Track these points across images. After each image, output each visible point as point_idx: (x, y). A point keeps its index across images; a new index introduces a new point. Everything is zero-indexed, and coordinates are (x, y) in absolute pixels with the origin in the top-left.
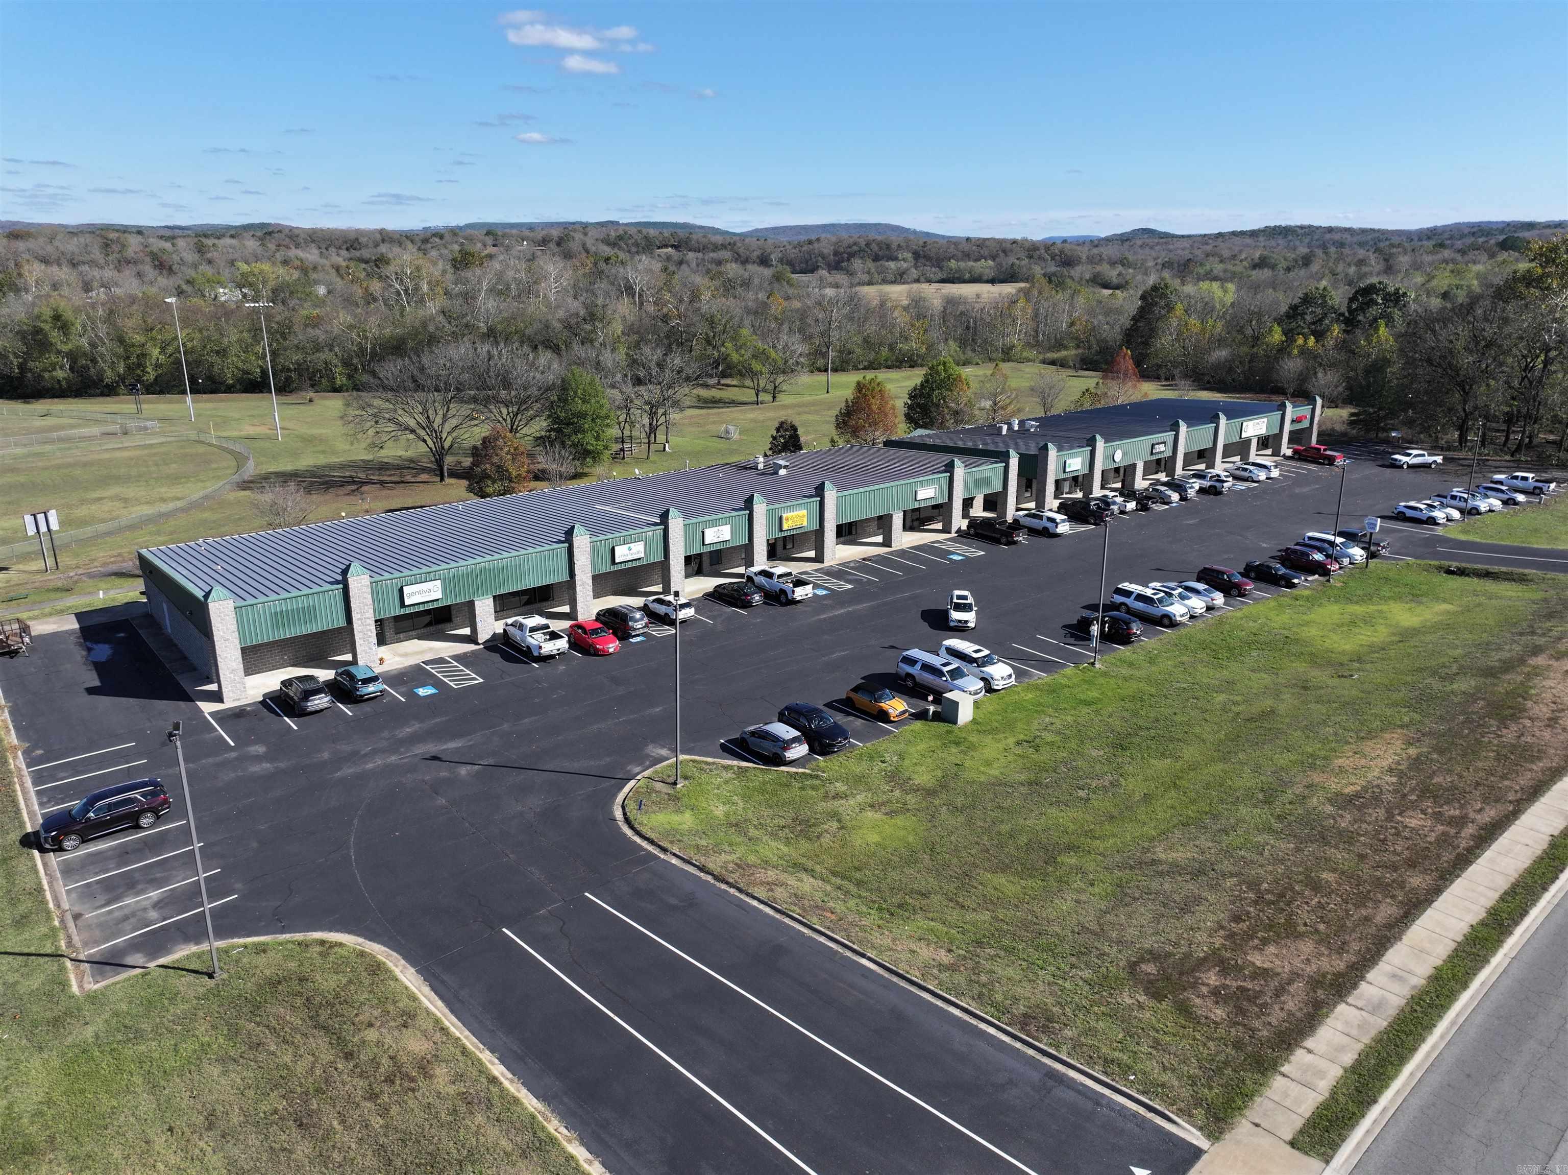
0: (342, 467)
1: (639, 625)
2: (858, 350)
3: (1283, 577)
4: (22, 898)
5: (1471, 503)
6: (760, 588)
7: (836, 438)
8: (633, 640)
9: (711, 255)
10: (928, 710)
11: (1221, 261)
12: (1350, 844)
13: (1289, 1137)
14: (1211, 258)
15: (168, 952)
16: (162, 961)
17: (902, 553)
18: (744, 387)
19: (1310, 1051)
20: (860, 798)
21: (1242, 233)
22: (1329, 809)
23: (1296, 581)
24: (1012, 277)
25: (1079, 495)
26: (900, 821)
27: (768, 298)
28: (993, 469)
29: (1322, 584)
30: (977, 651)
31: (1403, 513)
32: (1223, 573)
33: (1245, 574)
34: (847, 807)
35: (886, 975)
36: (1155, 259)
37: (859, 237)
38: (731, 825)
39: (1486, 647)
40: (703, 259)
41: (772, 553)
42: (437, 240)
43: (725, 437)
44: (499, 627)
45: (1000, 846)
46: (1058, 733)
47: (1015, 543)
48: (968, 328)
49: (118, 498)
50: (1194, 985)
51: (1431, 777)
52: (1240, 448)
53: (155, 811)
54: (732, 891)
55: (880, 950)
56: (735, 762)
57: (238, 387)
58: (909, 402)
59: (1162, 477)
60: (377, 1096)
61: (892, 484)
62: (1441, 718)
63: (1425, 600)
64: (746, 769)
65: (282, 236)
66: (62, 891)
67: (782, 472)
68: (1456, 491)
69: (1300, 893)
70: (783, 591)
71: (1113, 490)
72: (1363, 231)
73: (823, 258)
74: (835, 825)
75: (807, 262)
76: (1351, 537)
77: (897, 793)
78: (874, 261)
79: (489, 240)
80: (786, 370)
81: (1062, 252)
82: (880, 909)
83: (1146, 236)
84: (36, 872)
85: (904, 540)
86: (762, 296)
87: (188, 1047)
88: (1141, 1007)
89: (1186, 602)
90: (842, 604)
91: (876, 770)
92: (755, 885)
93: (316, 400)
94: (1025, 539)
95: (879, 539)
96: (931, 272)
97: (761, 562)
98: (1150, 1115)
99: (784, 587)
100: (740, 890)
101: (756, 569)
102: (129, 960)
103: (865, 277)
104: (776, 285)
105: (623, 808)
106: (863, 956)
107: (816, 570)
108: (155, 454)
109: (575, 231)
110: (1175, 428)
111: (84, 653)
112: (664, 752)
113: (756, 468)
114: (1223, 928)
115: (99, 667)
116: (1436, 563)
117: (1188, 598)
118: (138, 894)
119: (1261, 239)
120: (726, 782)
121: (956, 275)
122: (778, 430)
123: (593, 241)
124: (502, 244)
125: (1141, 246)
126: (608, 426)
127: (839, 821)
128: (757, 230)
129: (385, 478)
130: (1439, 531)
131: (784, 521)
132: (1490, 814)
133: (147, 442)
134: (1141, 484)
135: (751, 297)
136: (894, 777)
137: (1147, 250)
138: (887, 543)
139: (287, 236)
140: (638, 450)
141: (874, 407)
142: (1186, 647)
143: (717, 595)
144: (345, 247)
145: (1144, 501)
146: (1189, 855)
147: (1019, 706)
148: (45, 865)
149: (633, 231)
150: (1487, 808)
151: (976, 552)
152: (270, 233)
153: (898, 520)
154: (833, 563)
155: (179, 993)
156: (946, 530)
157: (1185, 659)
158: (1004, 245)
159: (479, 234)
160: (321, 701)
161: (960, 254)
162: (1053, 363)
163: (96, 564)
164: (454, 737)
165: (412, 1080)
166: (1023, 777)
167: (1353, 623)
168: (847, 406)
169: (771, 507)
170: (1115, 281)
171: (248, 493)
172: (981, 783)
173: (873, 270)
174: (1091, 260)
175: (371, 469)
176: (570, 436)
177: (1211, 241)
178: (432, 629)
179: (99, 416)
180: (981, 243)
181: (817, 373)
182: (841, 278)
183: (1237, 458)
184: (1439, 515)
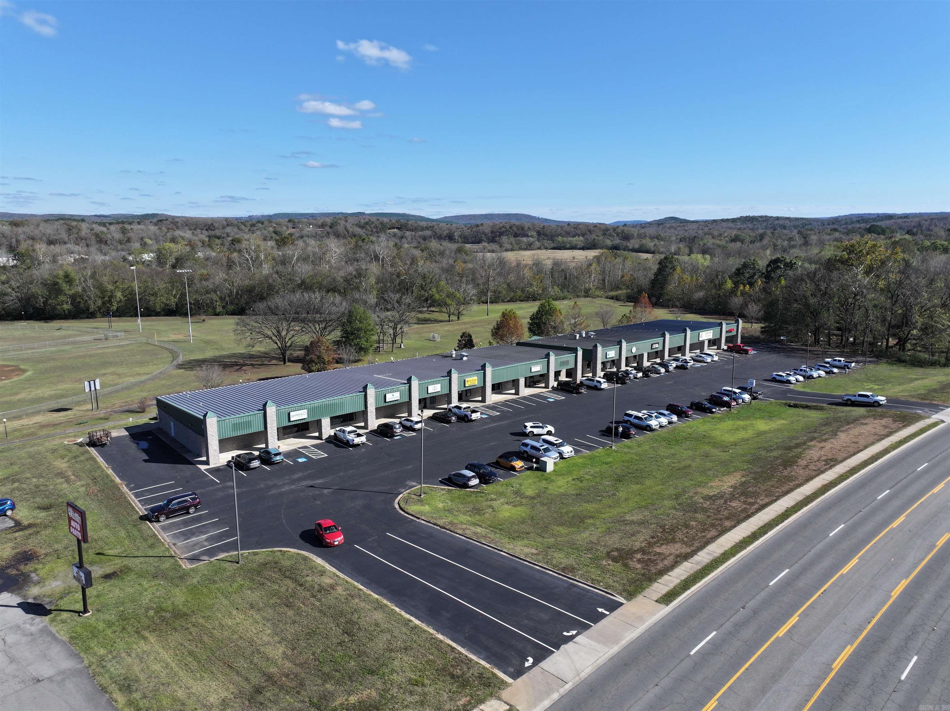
0: (229, 356)
1: (398, 431)
2: (504, 292)
3: (708, 408)
4: (149, 538)
5: (809, 373)
6: (455, 414)
7: (492, 341)
8: (396, 438)
9: (420, 233)
10: (533, 466)
11: (713, 238)
12: (706, 512)
13: (656, 599)
14: (707, 236)
15: (217, 556)
16: (216, 558)
17: (524, 398)
18: (442, 312)
19: (670, 576)
20: (502, 501)
21: (727, 220)
22: (701, 501)
23: (714, 410)
24: (594, 246)
25: (615, 370)
26: (519, 508)
27: (454, 262)
28: (569, 357)
29: (727, 412)
30: (556, 441)
31: (775, 378)
32: (678, 406)
33: (691, 407)
34: (495, 504)
35: (511, 557)
36: (676, 236)
37: (506, 223)
38: (446, 510)
39: (793, 438)
40: (415, 236)
41: (460, 399)
42: (260, 225)
43: (433, 340)
44: (332, 432)
45: (561, 517)
46: (592, 475)
47: (581, 393)
48: (566, 278)
49: (113, 373)
50: (631, 559)
51: (748, 488)
52: (700, 345)
53: (195, 506)
54: (448, 532)
55: (509, 549)
56: (446, 487)
57: (162, 313)
58: (530, 322)
59: (658, 360)
60: (316, 596)
61: (519, 364)
62: (761, 467)
63: (774, 418)
64: (452, 490)
65: (168, 222)
66: (165, 536)
67: (465, 358)
68: (803, 367)
69: (681, 529)
70: (466, 416)
71: (631, 367)
72: (797, 219)
73: (485, 235)
74: (491, 510)
75: (475, 237)
76: (744, 389)
77: (518, 498)
78: (515, 237)
79: (290, 225)
80: (466, 302)
81: (623, 232)
82: (509, 538)
83: (673, 221)
84: (151, 529)
85: (525, 392)
86: (451, 261)
87: (235, 585)
88: (609, 565)
89: (659, 419)
90: (494, 422)
91: (509, 490)
92: (457, 529)
93: (206, 320)
94: (585, 391)
95: (513, 391)
96: (547, 243)
97: (455, 402)
98: (606, 595)
99: (467, 413)
100: (451, 531)
101: (453, 405)
102: (202, 558)
103: (509, 246)
104: (458, 255)
105: (399, 504)
106: (502, 551)
107: (482, 406)
108: (126, 350)
109: (340, 219)
110: (664, 335)
111: (136, 445)
112: (414, 484)
113: (452, 357)
114: (647, 540)
115: (144, 451)
116: (784, 402)
117: (660, 418)
118: (197, 537)
119: (738, 223)
120: (443, 495)
121: (562, 245)
122: (462, 337)
123: (351, 226)
124: (298, 227)
125: (669, 228)
126: (372, 335)
127: (493, 509)
128: (446, 217)
129: (254, 363)
130: (792, 387)
131: (466, 382)
132: (767, 500)
133: (121, 344)
134: (646, 364)
135: (445, 262)
136: (517, 493)
137: (673, 230)
138: (517, 393)
139: (171, 222)
140: (386, 347)
141: (511, 325)
142: (656, 440)
143: (434, 418)
144: (205, 228)
145: (646, 373)
146: (639, 518)
147: (575, 465)
148: (153, 527)
149: (374, 219)
150: (765, 499)
151: (560, 397)
152: (161, 221)
153: (522, 382)
154: (490, 403)
155: (226, 568)
156: (547, 387)
157: (655, 445)
158: (589, 227)
159: (284, 221)
160: (256, 464)
161: (564, 233)
162: (612, 298)
163: (116, 406)
164: (319, 478)
165: (329, 591)
166: (574, 493)
167: (737, 429)
168: (497, 324)
169: (460, 375)
170: (652, 249)
171: (182, 370)
172: (555, 495)
173: (514, 242)
174: (640, 236)
175: (245, 358)
176: (353, 340)
177: (709, 225)
178: (299, 433)
179: (89, 329)
180: (577, 225)
181: (481, 304)
182: (494, 246)
183: (698, 351)
184: (792, 379)
